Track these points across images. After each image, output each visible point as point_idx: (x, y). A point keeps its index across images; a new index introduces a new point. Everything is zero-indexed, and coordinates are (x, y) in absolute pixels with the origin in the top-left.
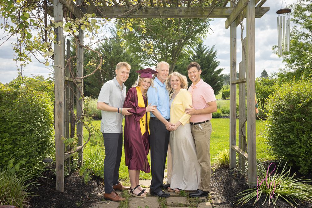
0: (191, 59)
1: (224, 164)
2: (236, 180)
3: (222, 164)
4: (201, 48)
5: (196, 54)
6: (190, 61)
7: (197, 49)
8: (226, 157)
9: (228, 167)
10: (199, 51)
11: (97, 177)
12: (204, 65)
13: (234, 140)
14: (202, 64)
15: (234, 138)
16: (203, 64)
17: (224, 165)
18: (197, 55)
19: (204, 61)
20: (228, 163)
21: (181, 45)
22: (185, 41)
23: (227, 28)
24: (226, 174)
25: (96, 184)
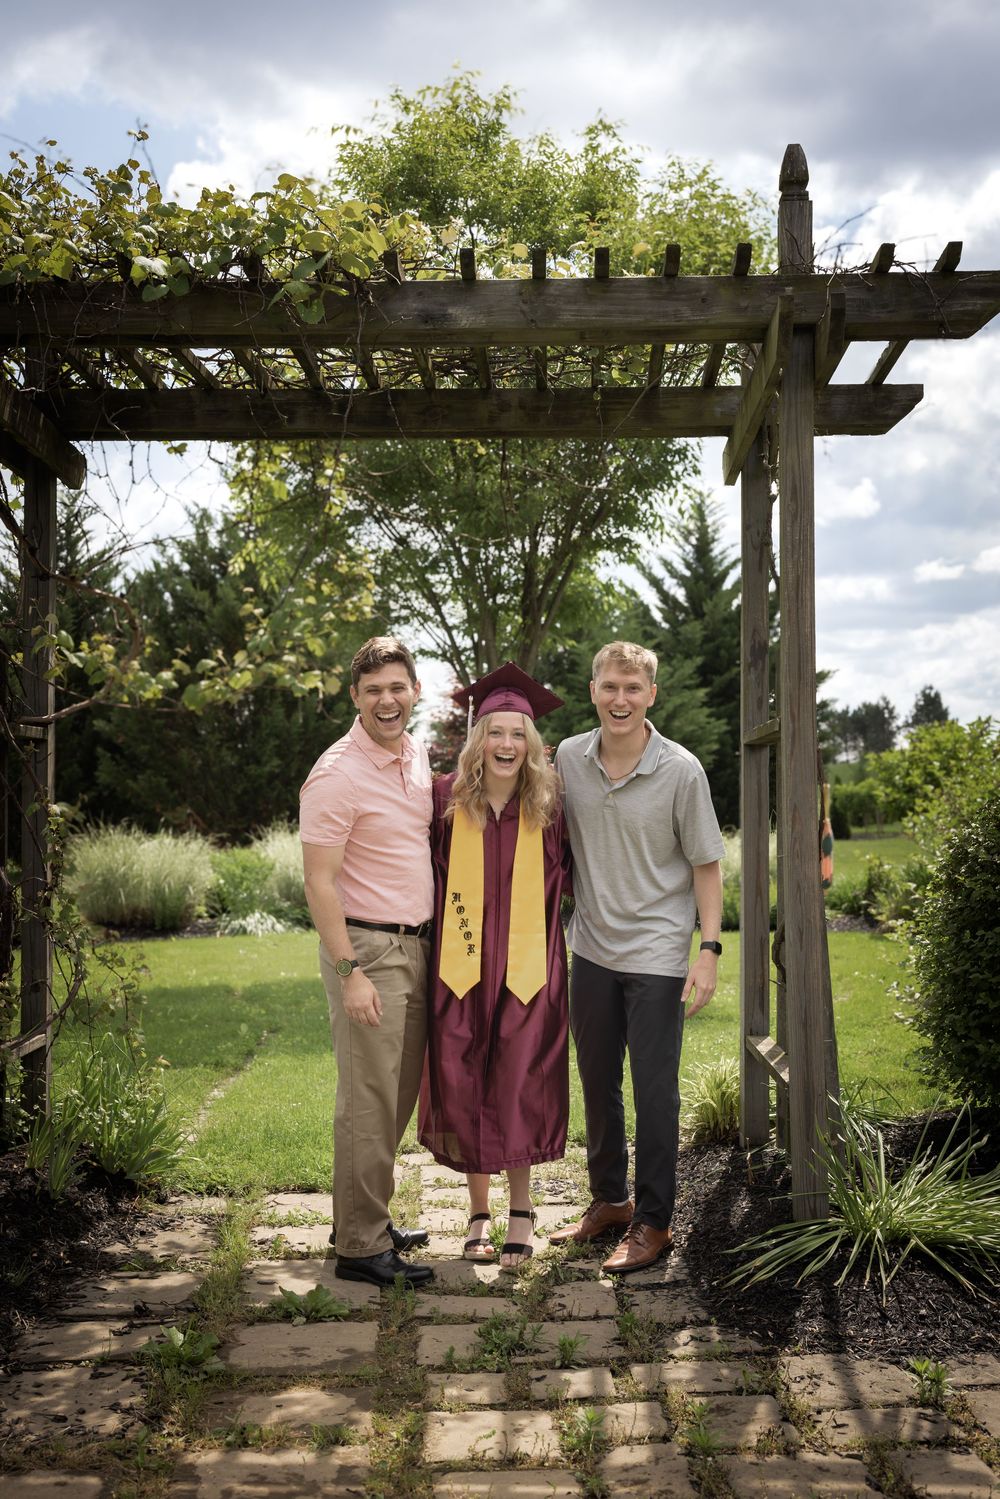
0: (653, 623)
1: (716, 1124)
2: (752, 1191)
3: (704, 1128)
4: (711, 560)
5: (680, 594)
6: (648, 628)
7: (688, 566)
8: (724, 1094)
9: (736, 1142)
10: (696, 577)
11: (111, 1176)
12: (723, 652)
13: (758, 1010)
14: (711, 645)
15: (757, 1002)
16: (718, 648)
17: (713, 1132)
18: (689, 597)
19: (725, 628)
20: (732, 1122)
21: (570, 555)
22: (585, 533)
23: (730, 481)
24: (717, 1167)
25: (103, 1205)
